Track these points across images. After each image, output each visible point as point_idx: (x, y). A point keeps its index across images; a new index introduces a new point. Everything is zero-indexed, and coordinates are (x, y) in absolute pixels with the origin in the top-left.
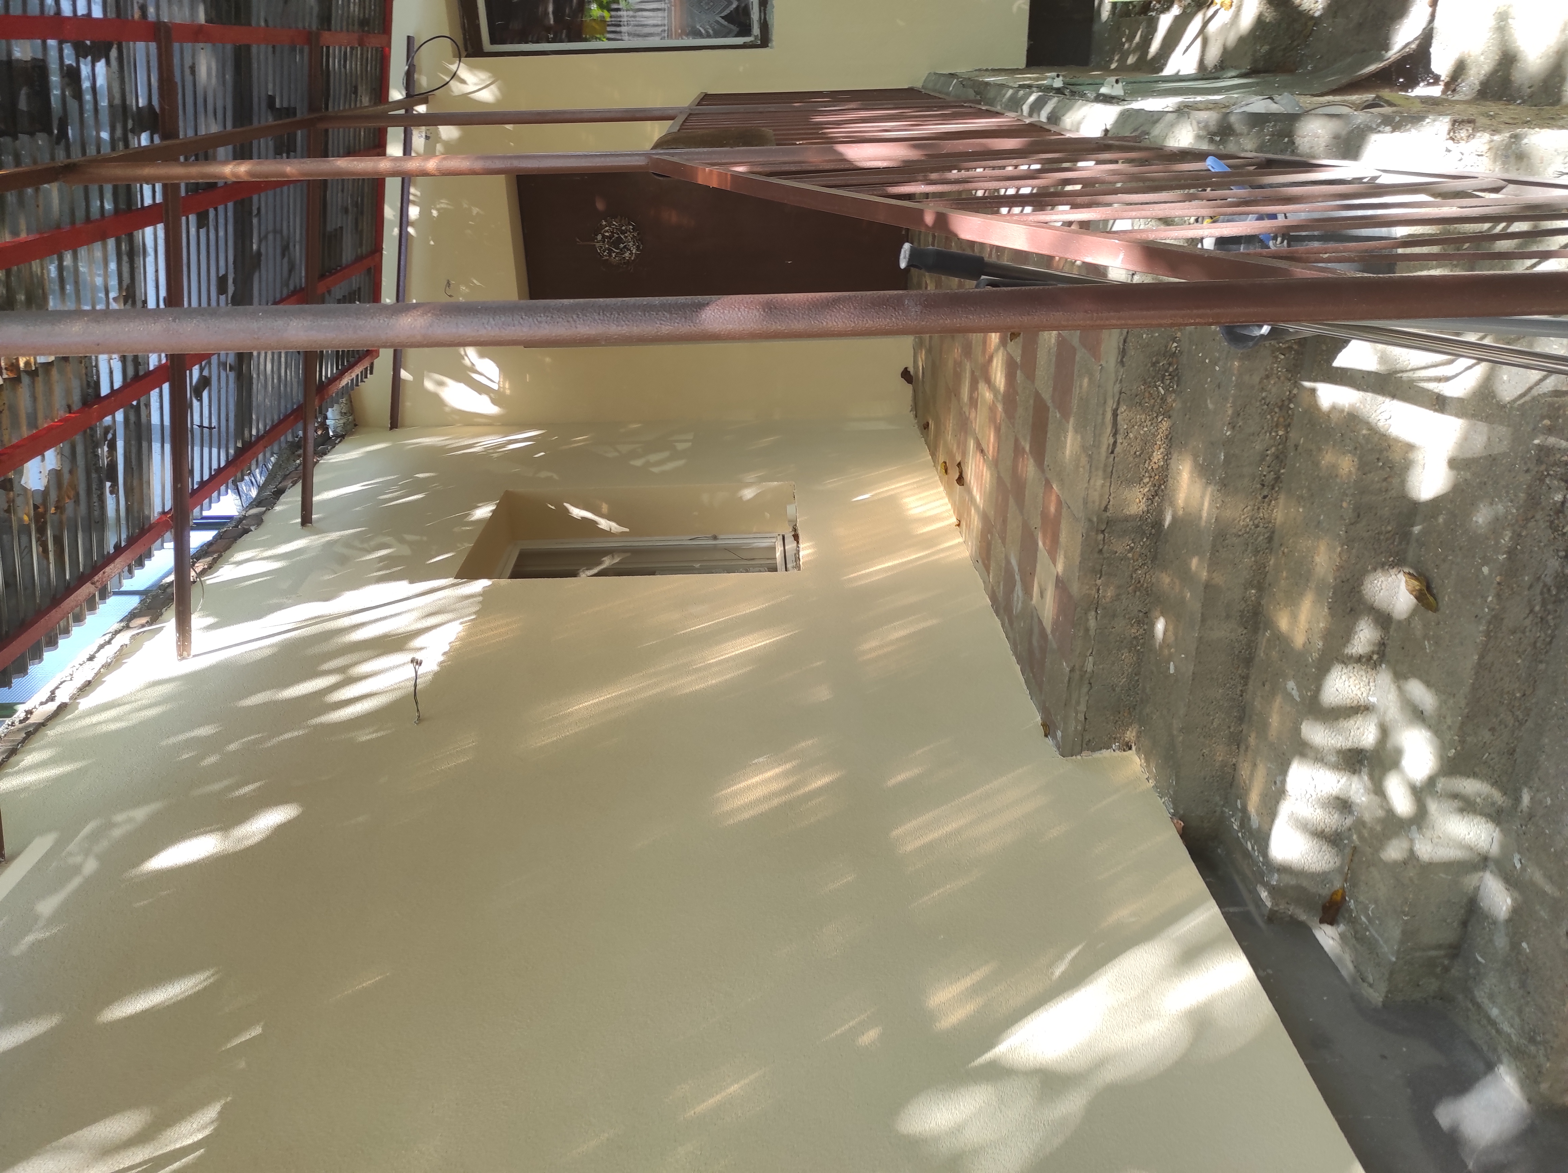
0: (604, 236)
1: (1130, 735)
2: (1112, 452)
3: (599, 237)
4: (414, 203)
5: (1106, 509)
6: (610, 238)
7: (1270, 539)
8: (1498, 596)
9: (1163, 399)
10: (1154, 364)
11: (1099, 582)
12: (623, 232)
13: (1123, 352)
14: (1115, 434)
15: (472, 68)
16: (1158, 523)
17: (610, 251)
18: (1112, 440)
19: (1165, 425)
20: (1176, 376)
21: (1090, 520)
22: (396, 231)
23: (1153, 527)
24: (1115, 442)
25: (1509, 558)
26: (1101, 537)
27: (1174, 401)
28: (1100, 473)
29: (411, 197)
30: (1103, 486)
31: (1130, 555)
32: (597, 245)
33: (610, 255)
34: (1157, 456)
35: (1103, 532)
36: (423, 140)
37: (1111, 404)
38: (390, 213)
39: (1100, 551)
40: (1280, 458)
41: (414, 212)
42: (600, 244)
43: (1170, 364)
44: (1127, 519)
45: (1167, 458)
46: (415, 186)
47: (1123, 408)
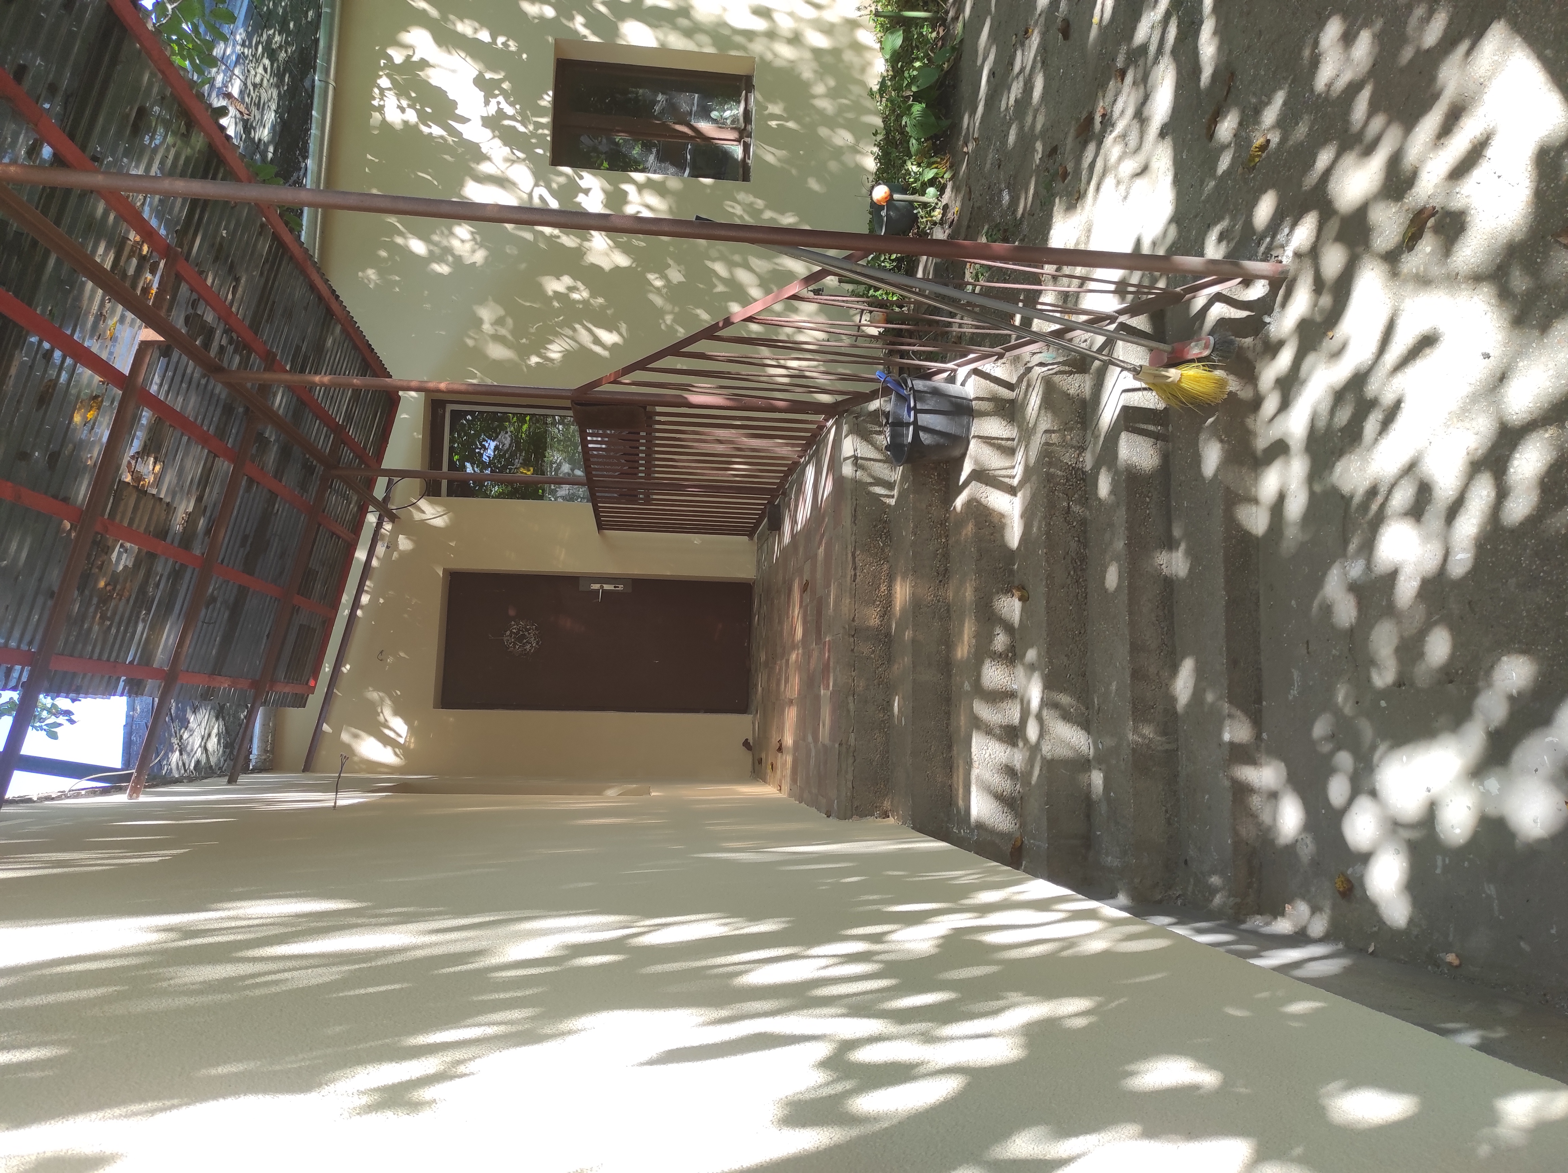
0: (511, 632)
1: (887, 804)
2: (854, 581)
3: (508, 633)
4: (367, 592)
5: (853, 620)
6: (516, 634)
7: (948, 610)
8: (1047, 561)
9: (883, 550)
10: (875, 526)
11: (853, 674)
12: (527, 630)
13: (855, 516)
14: (855, 569)
15: (432, 503)
16: (888, 635)
17: (515, 644)
18: (853, 573)
19: (885, 567)
20: (889, 535)
21: (844, 628)
22: (347, 612)
23: (886, 637)
24: (855, 575)
25: (1047, 538)
26: (852, 640)
27: (890, 551)
28: (848, 594)
29: (366, 588)
30: (850, 604)
31: (873, 656)
32: (505, 639)
33: (515, 647)
34: (883, 588)
35: (853, 636)
36: (384, 549)
37: (850, 549)
38: (346, 599)
39: (852, 650)
40: (946, 556)
41: (365, 599)
42: (507, 638)
43: (884, 528)
44: (868, 628)
45: (890, 588)
46: (370, 580)
47: (858, 552)
